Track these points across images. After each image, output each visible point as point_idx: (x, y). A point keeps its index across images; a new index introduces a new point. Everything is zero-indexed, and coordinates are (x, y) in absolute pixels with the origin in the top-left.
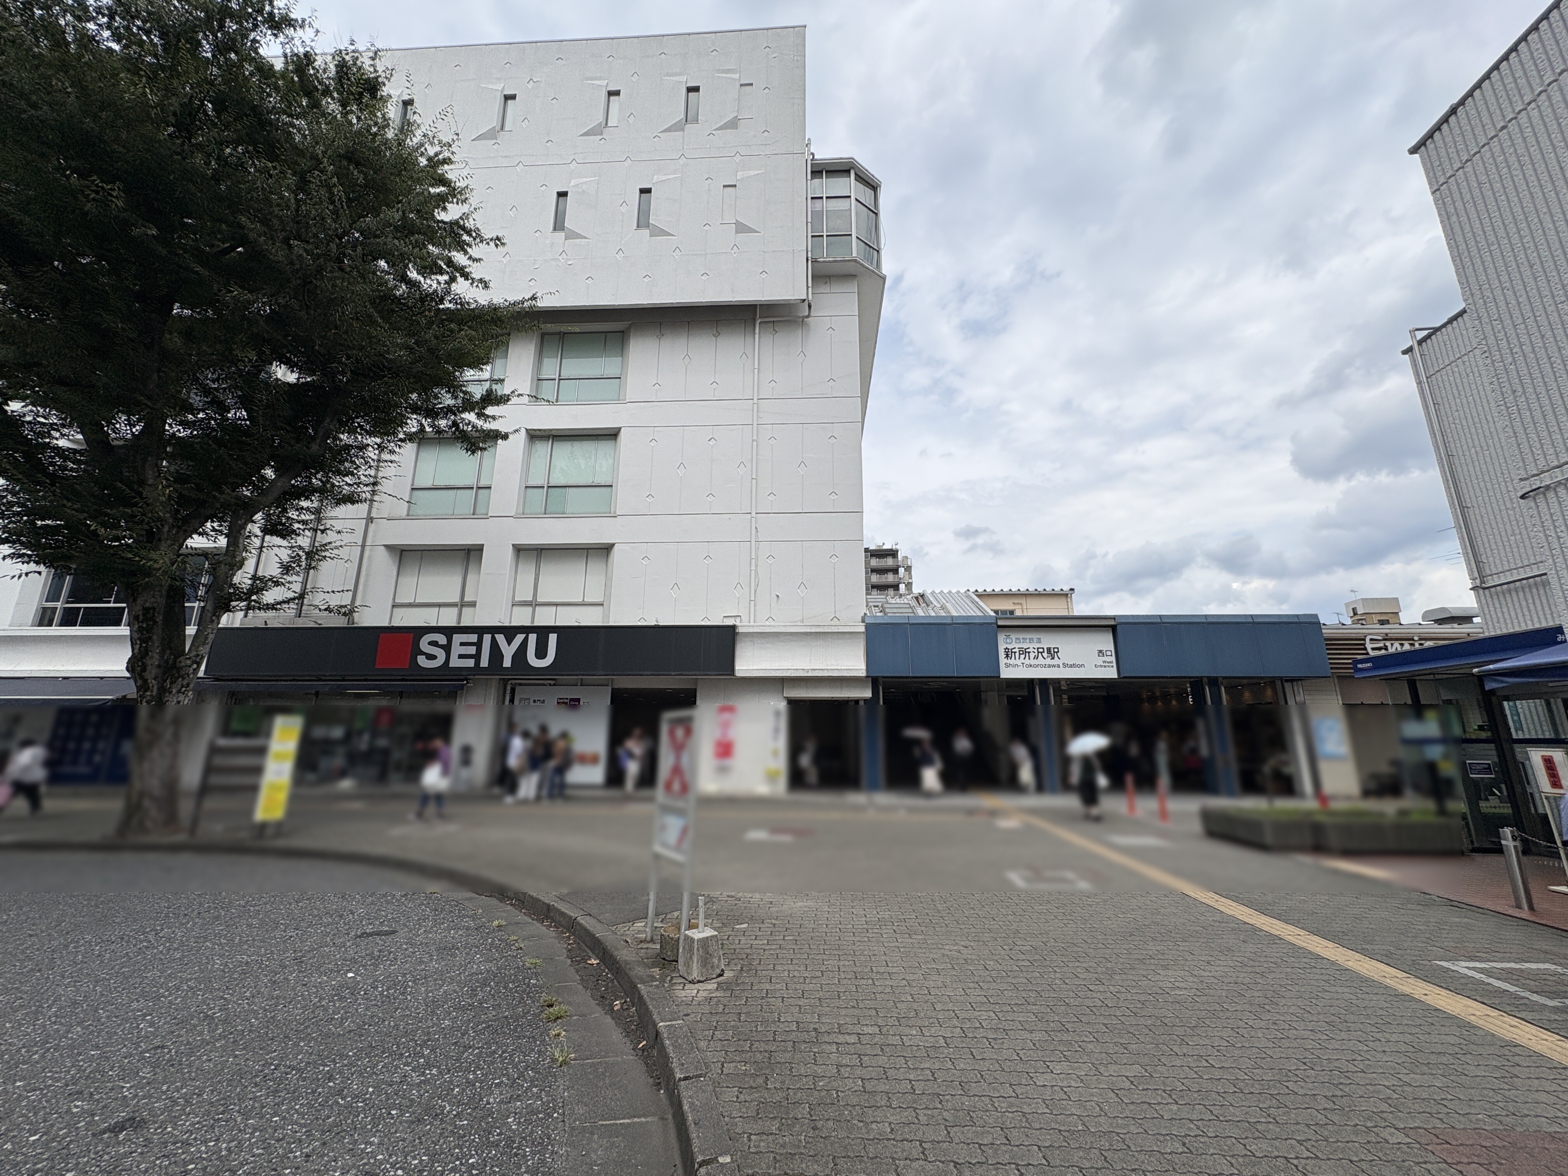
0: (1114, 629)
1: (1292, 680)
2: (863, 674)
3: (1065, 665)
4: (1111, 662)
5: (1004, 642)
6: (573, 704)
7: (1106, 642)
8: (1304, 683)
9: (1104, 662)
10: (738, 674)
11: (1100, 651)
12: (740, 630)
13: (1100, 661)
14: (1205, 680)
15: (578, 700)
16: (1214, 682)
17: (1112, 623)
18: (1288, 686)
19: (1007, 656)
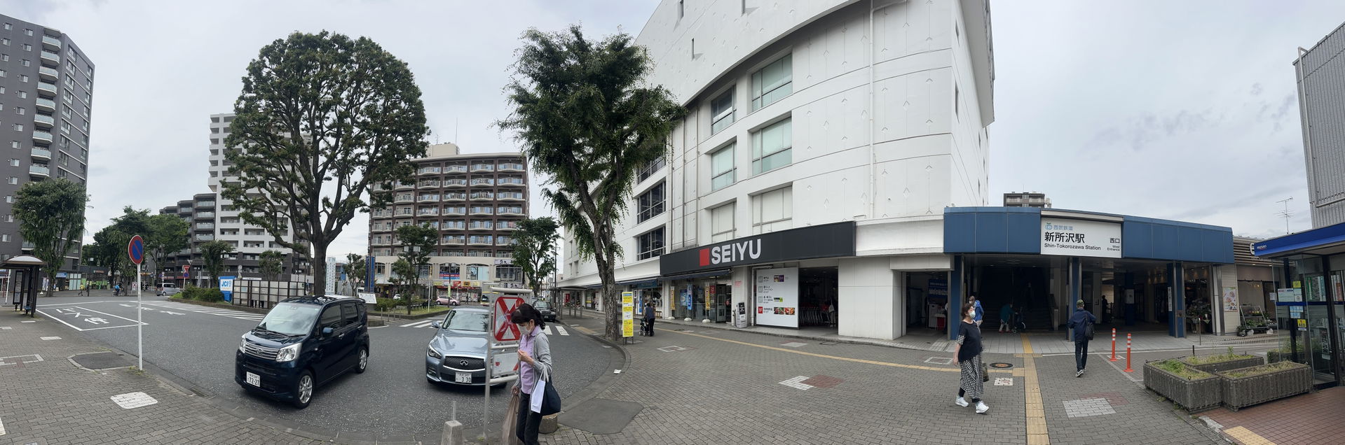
0: (1122, 223)
1: (1217, 265)
2: (941, 251)
3: (1087, 247)
4: (1118, 247)
5: (1045, 228)
6: (781, 279)
7: (1116, 232)
8: (1222, 267)
9: (1114, 246)
10: (858, 254)
11: (1112, 239)
12: (858, 224)
13: (1111, 245)
14: (1174, 264)
15: (783, 276)
16: (1179, 265)
17: (1121, 220)
18: (1214, 268)
19: (1047, 239)
